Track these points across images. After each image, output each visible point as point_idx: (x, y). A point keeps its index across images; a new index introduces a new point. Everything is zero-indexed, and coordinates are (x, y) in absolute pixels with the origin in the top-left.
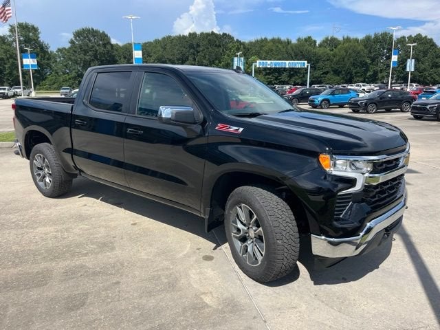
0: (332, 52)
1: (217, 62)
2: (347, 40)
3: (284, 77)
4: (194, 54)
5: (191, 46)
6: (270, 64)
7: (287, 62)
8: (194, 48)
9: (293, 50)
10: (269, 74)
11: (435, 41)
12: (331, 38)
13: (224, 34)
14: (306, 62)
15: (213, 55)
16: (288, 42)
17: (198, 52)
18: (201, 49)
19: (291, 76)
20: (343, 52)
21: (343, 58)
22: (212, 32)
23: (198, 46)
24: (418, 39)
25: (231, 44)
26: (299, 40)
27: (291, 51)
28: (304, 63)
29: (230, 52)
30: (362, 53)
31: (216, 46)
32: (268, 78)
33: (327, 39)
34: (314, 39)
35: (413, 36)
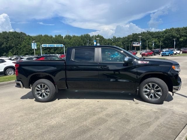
0: (69, 41)
1: (19, 45)
2: (74, 36)
3: (52, 51)
4: (6, 41)
5: (4, 38)
6: (48, 45)
7: (55, 45)
8: (6, 39)
9: (54, 40)
10: (45, 50)
11: (103, 37)
12: (68, 35)
13: (21, 33)
14: (63, 45)
15: (17, 42)
16: (52, 37)
17: (8, 41)
18: (10, 39)
19: (55, 50)
20: (74, 41)
21: (74, 43)
22: (15, 31)
23: (8, 38)
24: (98, 36)
25: (25, 37)
26: (56, 36)
27: (53, 40)
28: (62, 45)
29: (26, 40)
30: (81, 41)
31: (18, 38)
32: (45, 52)
33: (67, 36)
34: (62, 36)
35: (97, 35)
